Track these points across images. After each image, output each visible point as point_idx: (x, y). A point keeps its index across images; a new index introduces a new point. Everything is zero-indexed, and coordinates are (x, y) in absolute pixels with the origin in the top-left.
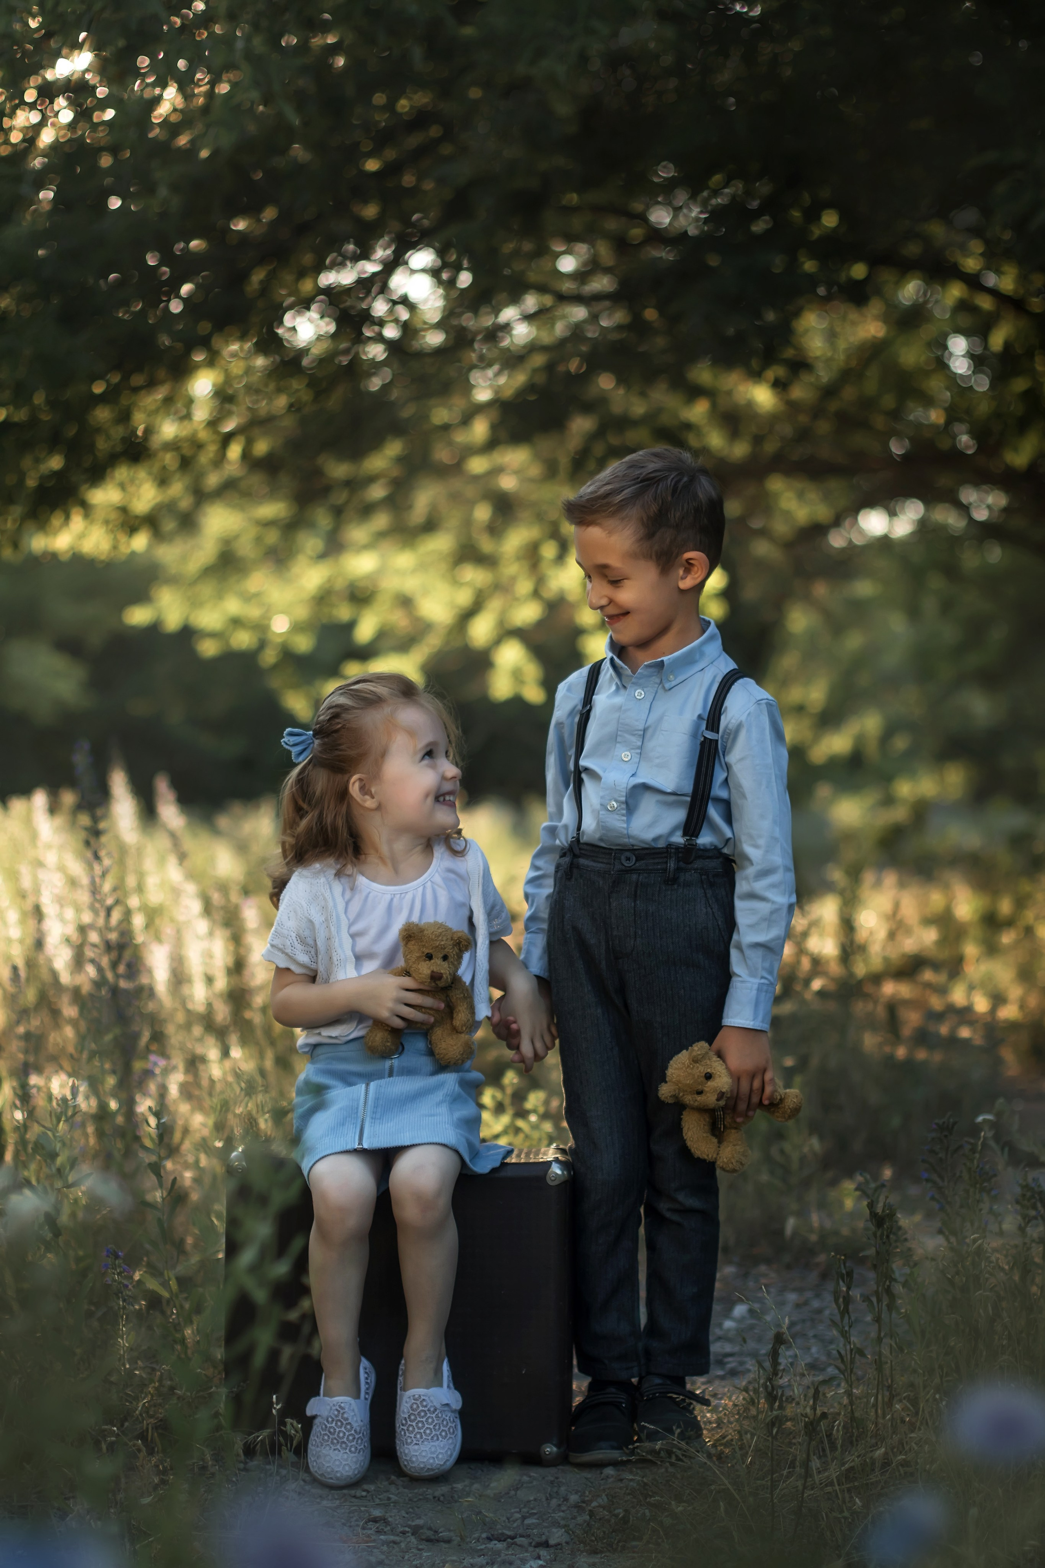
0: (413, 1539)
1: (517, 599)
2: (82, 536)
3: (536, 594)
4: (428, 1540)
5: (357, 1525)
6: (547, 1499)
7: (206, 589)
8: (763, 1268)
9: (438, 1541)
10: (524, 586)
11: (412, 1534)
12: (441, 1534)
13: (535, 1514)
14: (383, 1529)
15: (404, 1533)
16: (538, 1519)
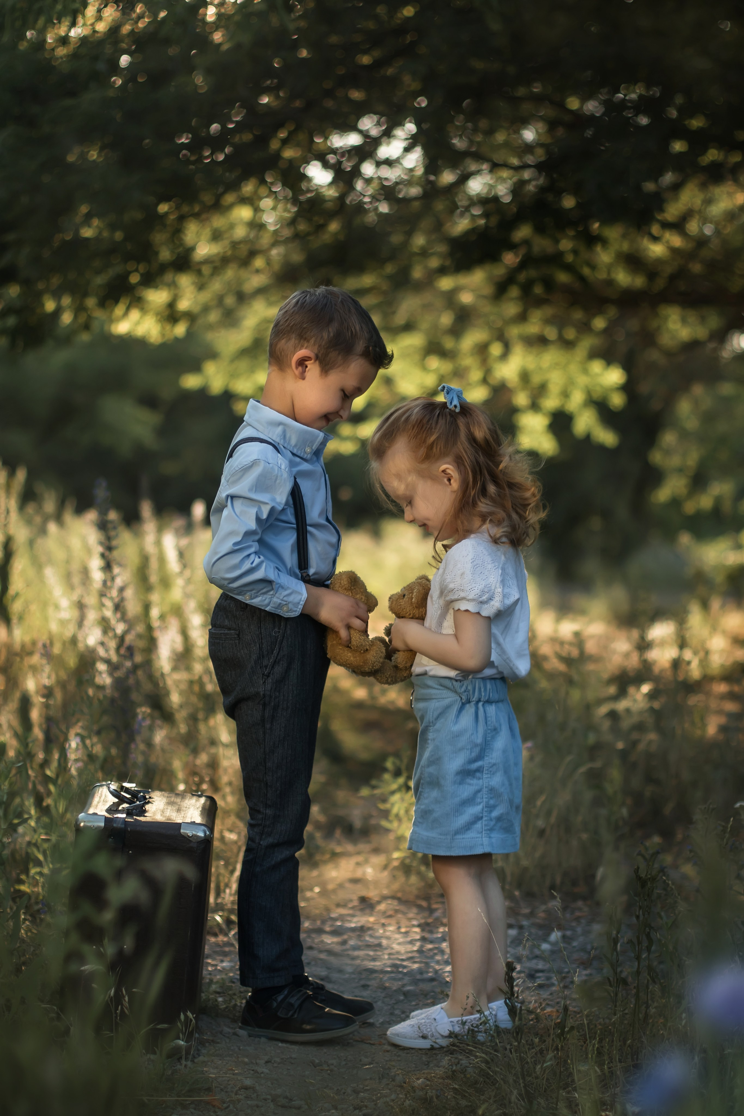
0: (272, 1106)
1: (469, 384)
2: (138, 323)
3: (485, 381)
4: (283, 1106)
5: (232, 1092)
6: (380, 1079)
7: (243, 364)
8: (580, 903)
9: (290, 1107)
10: (476, 375)
11: (272, 1101)
12: (293, 1102)
13: (368, 1090)
14: (251, 1096)
15: (265, 1100)
16: (369, 1094)
